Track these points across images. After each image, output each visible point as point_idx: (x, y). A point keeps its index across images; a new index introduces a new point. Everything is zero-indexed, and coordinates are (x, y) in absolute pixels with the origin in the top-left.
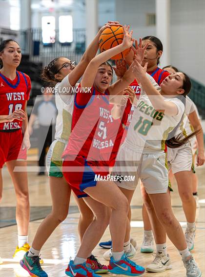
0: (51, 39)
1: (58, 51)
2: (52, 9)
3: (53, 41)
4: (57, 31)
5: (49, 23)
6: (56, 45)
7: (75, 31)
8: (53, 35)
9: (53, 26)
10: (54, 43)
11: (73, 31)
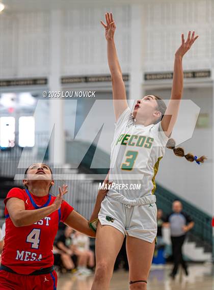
0: (10, 142)
1: (17, 156)
2: (11, 109)
3: (12, 145)
4: (17, 134)
5: (7, 125)
6: (15, 149)
7: (37, 134)
8: (13, 138)
9: (12, 129)
10: (13, 148)
11: (35, 134)
